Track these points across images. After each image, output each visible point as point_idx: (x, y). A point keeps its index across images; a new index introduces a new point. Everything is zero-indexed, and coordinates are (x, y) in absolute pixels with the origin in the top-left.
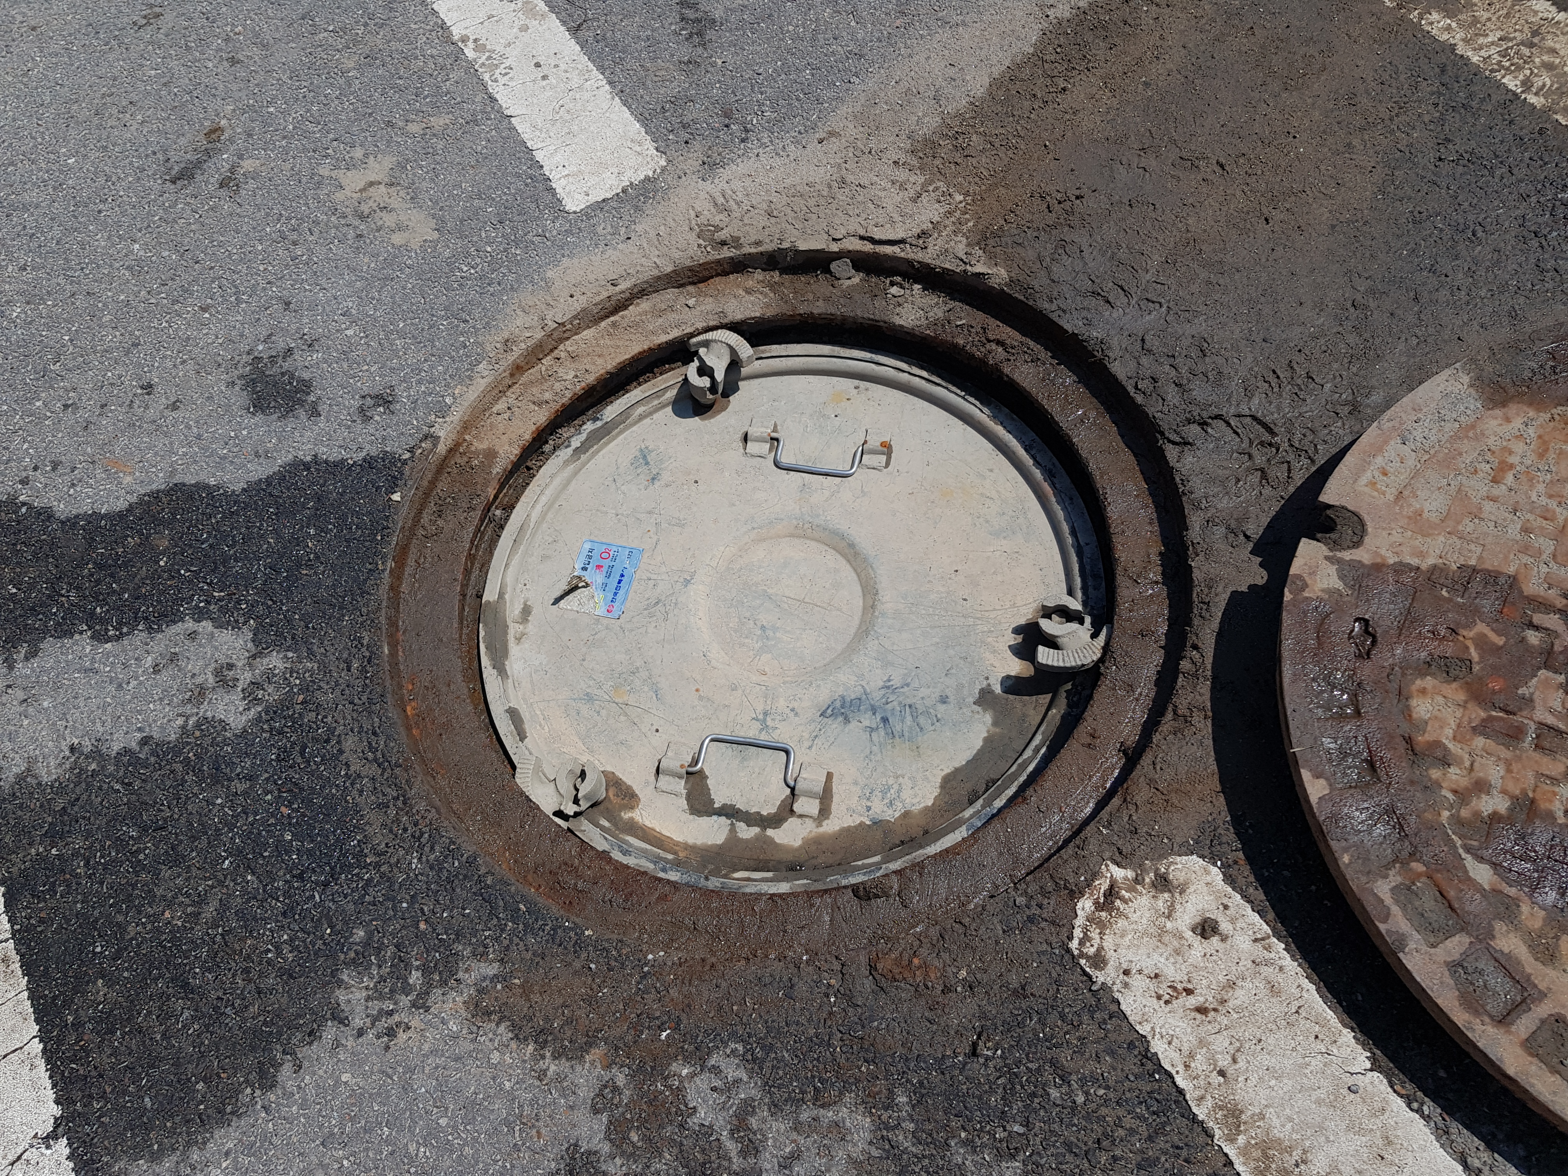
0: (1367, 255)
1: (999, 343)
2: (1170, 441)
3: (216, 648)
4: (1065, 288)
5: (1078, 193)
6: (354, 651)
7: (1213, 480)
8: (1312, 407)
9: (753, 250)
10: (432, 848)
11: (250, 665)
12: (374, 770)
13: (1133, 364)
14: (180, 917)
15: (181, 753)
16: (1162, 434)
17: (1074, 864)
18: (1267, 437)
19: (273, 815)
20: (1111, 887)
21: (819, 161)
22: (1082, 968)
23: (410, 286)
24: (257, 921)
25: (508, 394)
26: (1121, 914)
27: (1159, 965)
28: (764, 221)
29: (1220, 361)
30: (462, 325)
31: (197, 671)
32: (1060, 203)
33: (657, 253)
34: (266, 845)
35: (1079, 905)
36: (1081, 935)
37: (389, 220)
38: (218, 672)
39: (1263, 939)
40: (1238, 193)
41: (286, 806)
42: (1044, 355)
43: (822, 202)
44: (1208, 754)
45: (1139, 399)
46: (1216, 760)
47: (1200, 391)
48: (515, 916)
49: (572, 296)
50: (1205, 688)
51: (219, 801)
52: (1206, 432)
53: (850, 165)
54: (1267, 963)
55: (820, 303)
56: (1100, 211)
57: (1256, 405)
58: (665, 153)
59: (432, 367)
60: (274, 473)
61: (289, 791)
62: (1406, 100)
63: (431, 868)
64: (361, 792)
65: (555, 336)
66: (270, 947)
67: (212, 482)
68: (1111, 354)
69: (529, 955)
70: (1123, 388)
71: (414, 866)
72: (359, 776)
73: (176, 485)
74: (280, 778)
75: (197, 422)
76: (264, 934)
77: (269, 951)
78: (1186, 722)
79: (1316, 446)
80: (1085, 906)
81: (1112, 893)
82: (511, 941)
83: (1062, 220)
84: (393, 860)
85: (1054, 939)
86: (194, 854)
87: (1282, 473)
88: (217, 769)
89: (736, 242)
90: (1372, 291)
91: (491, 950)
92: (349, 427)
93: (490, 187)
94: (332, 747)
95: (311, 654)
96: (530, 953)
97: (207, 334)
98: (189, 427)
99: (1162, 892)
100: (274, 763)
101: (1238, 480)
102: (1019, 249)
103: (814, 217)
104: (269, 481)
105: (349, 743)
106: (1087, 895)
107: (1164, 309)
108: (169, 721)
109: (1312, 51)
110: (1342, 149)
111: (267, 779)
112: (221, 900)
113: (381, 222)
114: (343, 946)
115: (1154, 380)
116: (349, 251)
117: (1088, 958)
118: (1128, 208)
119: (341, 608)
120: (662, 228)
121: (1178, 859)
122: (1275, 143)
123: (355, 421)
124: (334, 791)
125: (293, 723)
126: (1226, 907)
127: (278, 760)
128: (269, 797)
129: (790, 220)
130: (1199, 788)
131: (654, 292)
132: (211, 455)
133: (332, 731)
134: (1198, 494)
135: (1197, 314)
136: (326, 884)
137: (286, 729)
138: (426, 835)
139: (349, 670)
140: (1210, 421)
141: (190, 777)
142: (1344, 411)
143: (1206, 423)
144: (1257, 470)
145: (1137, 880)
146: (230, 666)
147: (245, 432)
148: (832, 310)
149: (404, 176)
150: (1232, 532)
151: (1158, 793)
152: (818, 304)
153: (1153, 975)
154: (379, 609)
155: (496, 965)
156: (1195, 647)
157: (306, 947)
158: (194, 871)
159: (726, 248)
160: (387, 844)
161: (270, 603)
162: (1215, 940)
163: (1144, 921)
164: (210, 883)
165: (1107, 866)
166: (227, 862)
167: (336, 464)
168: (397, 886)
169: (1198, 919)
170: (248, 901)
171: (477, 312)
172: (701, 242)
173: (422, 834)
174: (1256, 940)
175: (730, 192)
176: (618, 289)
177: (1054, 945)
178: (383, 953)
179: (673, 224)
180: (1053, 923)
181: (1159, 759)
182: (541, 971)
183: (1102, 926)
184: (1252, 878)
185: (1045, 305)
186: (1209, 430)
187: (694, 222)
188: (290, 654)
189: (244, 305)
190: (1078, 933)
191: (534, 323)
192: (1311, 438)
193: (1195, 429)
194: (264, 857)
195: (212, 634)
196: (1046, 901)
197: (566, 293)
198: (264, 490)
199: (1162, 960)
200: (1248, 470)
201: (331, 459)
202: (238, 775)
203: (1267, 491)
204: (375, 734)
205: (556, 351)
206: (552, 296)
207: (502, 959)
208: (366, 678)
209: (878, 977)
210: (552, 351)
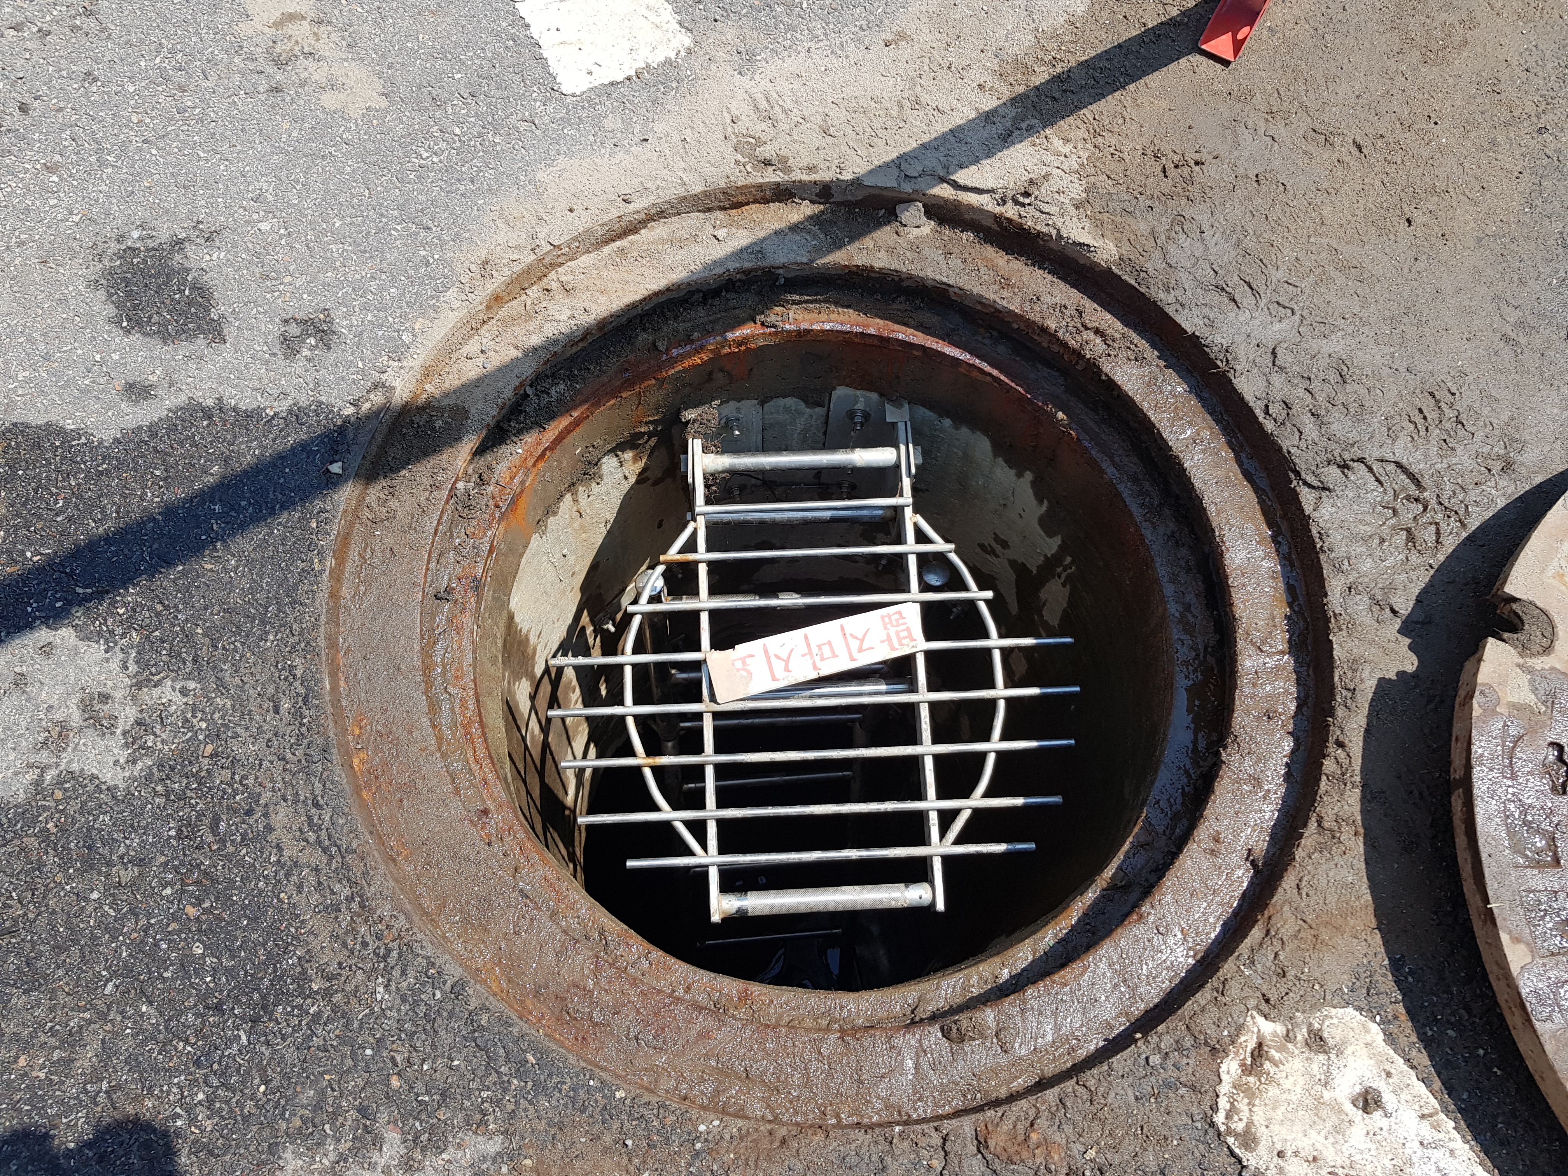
0: (1515, 279)
1: (1097, 331)
2: (1305, 483)
3: (82, 670)
4: (1184, 276)
5: (1197, 157)
6: (284, 685)
7: (1354, 537)
8: (1463, 459)
9: (805, 177)
10: (404, 973)
11: (134, 698)
12: (317, 857)
13: (1262, 383)
14: (42, 1067)
15: (35, 821)
16: (1298, 474)
17: (1214, 1012)
18: (1413, 491)
19: (174, 918)
20: (1260, 1045)
21: (886, 69)
22: (1229, 1147)
23: (348, 169)
24: (157, 1072)
25: (482, 331)
26: (1271, 1080)
27: (1318, 1146)
28: (818, 140)
29: (1363, 391)
30: (423, 234)
31: (54, 701)
32: (1176, 167)
33: (683, 165)
34: (163, 963)
35: (1224, 1068)
36: (1228, 1106)
37: (318, 73)
38: (86, 707)
39: (1430, 1115)
40: (1378, 183)
41: (194, 905)
42: (1151, 354)
43: (890, 123)
44: (1360, 880)
45: (1269, 426)
46: (1370, 888)
47: (1339, 425)
48: (521, 1069)
49: (571, 210)
50: (1354, 797)
51: (95, 895)
52: (1346, 476)
53: (926, 81)
54: (1434, 1145)
55: (882, 254)
56: (1222, 184)
57: (1401, 450)
58: (691, 31)
59: (382, 289)
60: (160, 419)
61: (197, 883)
62: (1552, 94)
63: (404, 1000)
64: (300, 888)
65: (547, 261)
66: (178, 1110)
67: (69, 425)
68: (1237, 367)
69: (542, 1125)
70: (1250, 410)
71: (379, 997)
72: (296, 864)
73: (15, 425)
74: (182, 864)
75: (44, 334)
76: (169, 1092)
77: (179, 1116)
78: (1334, 837)
79: (1467, 506)
80: (1230, 1068)
81: (1259, 1052)
82: (517, 1104)
83: (1179, 190)
84: (349, 988)
85: (1195, 1110)
86: (61, 973)
87: (1429, 535)
88: (90, 848)
89: (783, 164)
90: (1521, 324)
91: (491, 1118)
92: (267, 362)
93: (457, 45)
94: (257, 821)
95: (222, 686)
96: (544, 1122)
97: (55, 206)
98: (31, 341)
99: (1317, 1052)
100: (174, 842)
101: (1383, 540)
102: (1129, 219)
103: (882, 143)
104: (152, 430)
105: (281, 816)
106: (1232, 1055)
107: (1297, 317)
108: (16, 774)
109: (1453, 19)
110: (1486, 145)
111: (165, 864)
112: (103, 1041)
113: (306, 74)
114: (284, 1110)
115: (1287, 405)
116: (261, 109)
117: (1237, 1135)
118: (1255, 185)
119: (263, 622)
120: (689, 131)
121: (1333, 1011)
122: (1416, 127)
123: (275, 355)
124: (261, 884)
125: (199, 784)
126: (1389, 1075)
127: (179, 836)
128: (168, 891)
129: (851, 143)
130: (1352, 922)
131: (675, 215)
132: (67, 384)
133: (255, 798)
134: (1340, 552)
135: (1335, 328)
136: (255, 1021)
137: (189, 793)
138: (395, 954)
139: (277, 712)
140: (1351, 463)
141: (50, 858)
142: (1496, 466)
143: (1348, 467)
144: (1402, 529)
145: (1288, 1037)
146: (105, 698)
147: (115, 357)
148: (895, 265)
149: (336, 12)
150: (1377, 603)
151: (1306, 926)
152: (879, 255)
153: (1311, 1159)
154: (316, 627)
155: (499, 1139)
156: (1340, 745)
157: (231, 1111)
158: (61, 997)
159: (771, 169)
160: (340, 964)
161: (159, 608)
162: (1377, 1115)
163: (1298, 1089)
164: (87, 1015)
165: (1253, 1018)
166: (110, 985)
167: (249, 415)
168: (356, 1025)
169: (1358, 1089)
170: (144, 1042)
171: (443, 217)
172: (739, 157)
173: (389, 951)
174: (1423, 1117)
175: (775, 95)
176: (631, 207)
177: (1196, 1118)
178: (341, 1119)
179: (701, 127)
180: (1193, 1088)
181: (1304, 883)
182: (560, 1146)
183: (1251, 1094)
184: (1414, 1038)
185: (1160, 296)
186: (1350, 474)
187: (729, 129)
188: (192, 685)
189: (110, 170)
190: (1223, 1103)
191: (522, 242)
192: (1461, 497)
193: (1335, 471)
194: (165, 980)
195: (76, 648)
196: (1185, 1061)
197: (564, 205)
198: (146, 443)
199: (1322, 1140)
200: (1393, 528)
201: (242, 406)
202: (121, 858)
203: (1414, 558)
204: (316, 805)
205: (545, 280)
206: (545, 206)
207: (507, 1130)
208: (302, 725)
209: (989, 1157)
210: (540, 279)
